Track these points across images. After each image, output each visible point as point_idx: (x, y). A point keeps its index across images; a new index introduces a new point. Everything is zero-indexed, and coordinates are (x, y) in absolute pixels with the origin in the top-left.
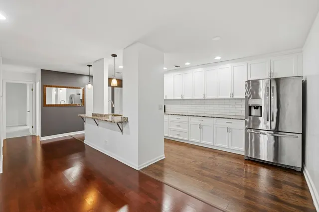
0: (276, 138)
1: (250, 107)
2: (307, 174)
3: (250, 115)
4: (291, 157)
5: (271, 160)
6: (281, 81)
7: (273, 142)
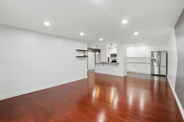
0: (159, 68)
1: (152, 60)
2: (168, 77)
3: (152, 62)
4: (163, 73)
5: (158, 74)
6: (161, 52)
7: (158, 69)
